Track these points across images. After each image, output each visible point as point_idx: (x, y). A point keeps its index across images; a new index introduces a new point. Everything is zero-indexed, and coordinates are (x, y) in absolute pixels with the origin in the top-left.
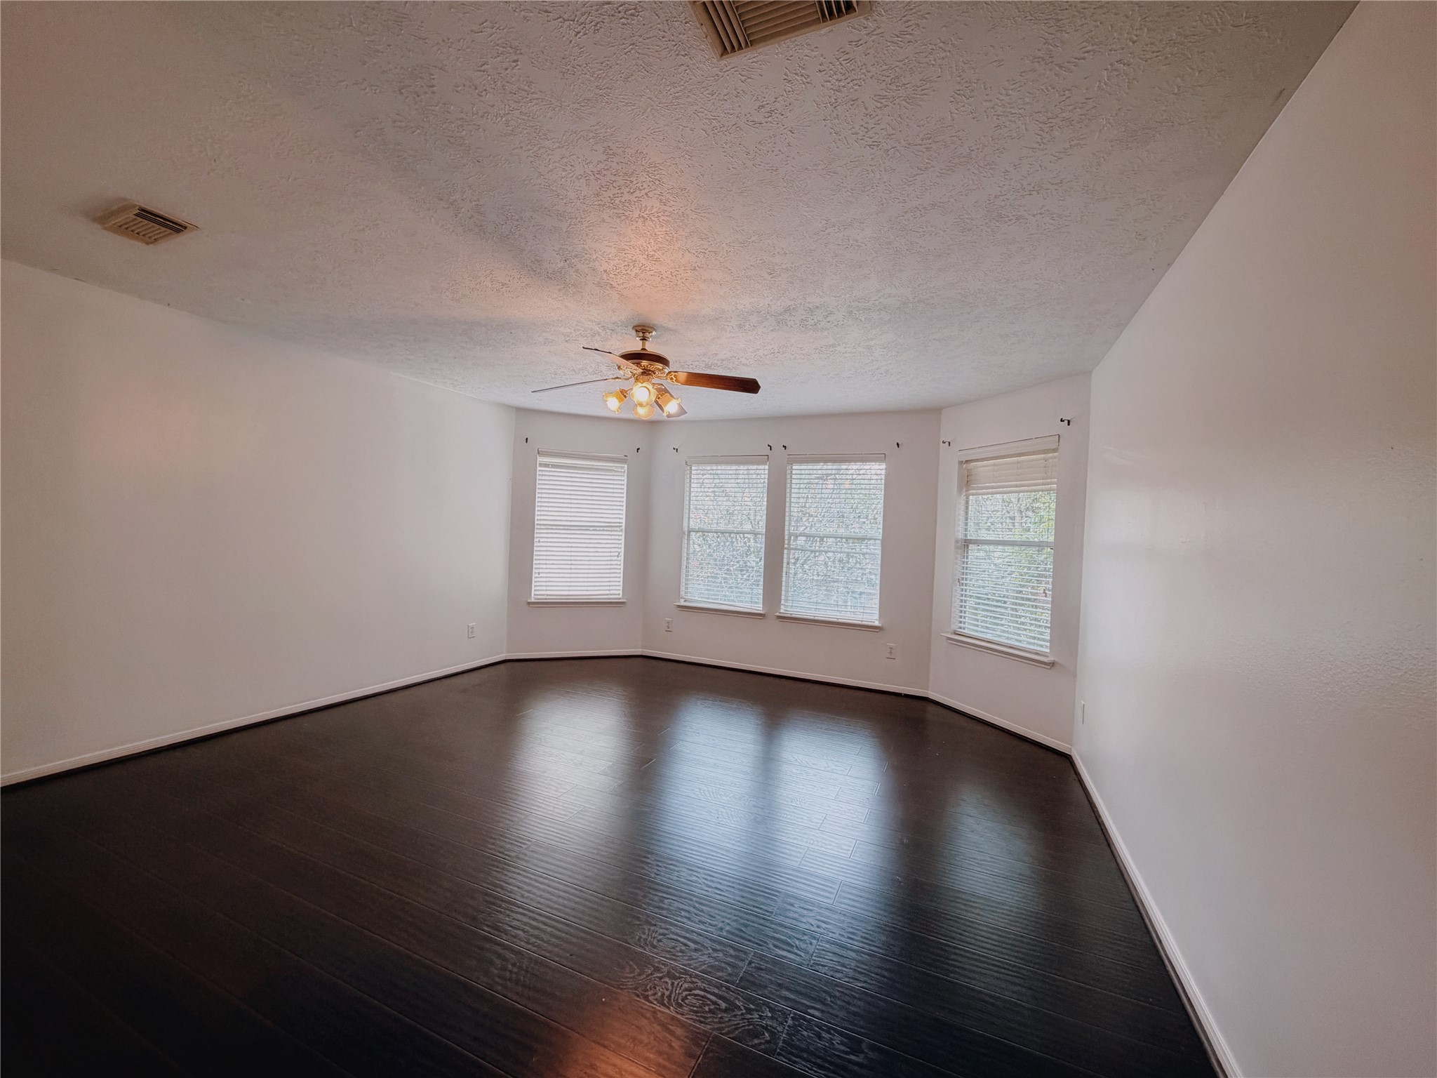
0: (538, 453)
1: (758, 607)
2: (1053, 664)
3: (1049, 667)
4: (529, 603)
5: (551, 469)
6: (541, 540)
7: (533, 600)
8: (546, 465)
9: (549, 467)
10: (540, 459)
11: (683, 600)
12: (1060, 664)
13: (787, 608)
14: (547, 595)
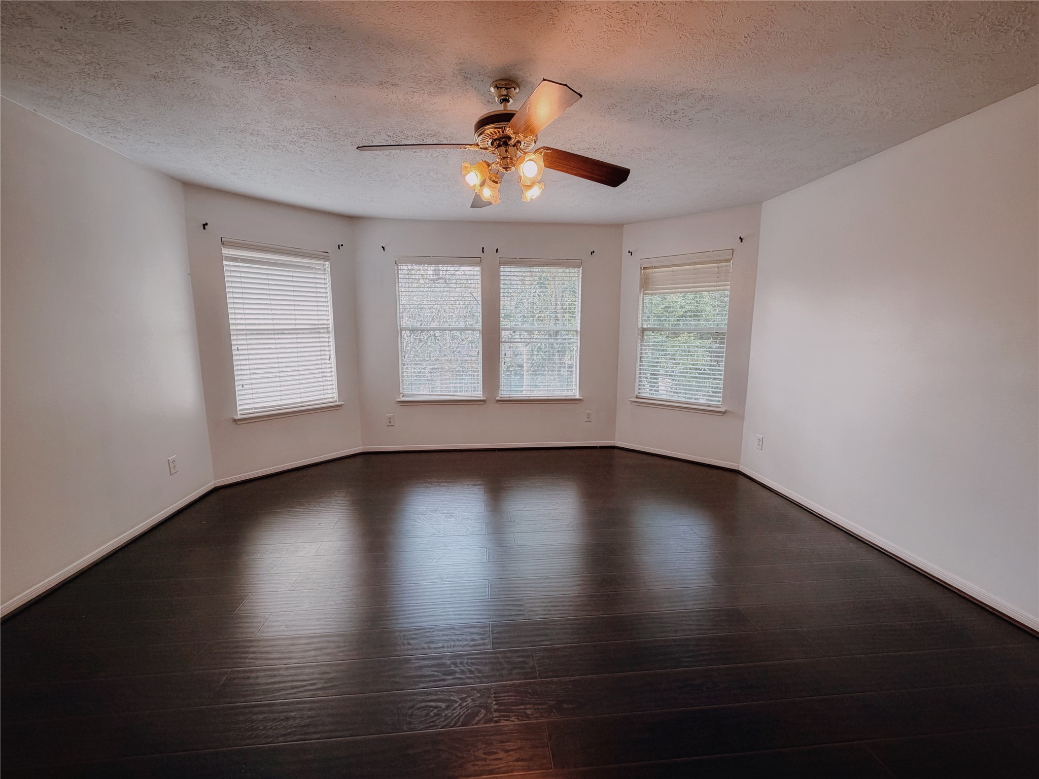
0: (223, 244)
1: (479, 394)
2: (725, 413)
3: (722, 415)
4: (235, 420)
5: (241, 264)
6: (240, 347)
7: (239, 417)
8: (234, 259)
9: (238, 262)
10: (226, 251)
11: (401, 395)
12: (730, 412)
13: (505, 391)
14: (255, 408)
